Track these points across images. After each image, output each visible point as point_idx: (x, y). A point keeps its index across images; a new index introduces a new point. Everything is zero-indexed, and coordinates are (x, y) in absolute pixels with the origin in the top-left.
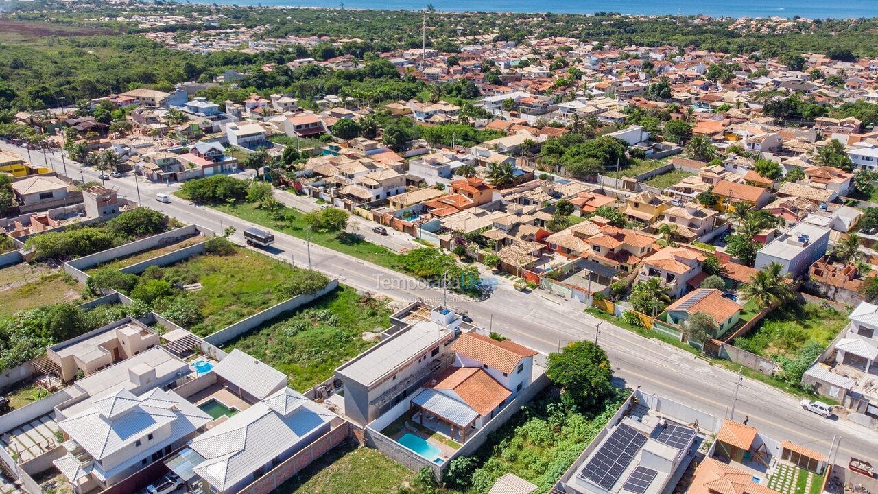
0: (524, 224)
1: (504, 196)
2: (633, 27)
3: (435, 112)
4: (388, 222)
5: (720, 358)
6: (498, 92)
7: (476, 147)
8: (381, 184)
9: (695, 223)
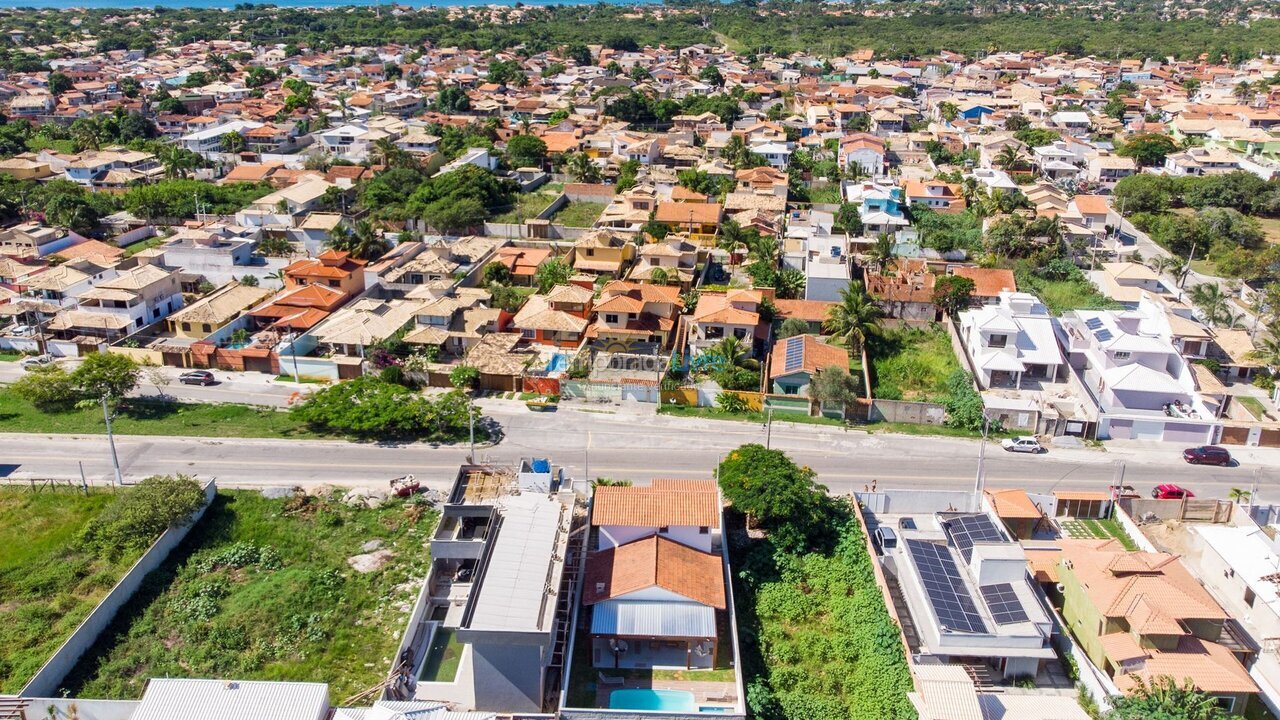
0: (470, 309)
1: (382, 274)
2: (320, 21)
3: (108, 166)
4: (205, 360)
5: (873, 422)
6: (194, 125)
7: (244, 211)
8: (140, 295)
9: (685, 261)
